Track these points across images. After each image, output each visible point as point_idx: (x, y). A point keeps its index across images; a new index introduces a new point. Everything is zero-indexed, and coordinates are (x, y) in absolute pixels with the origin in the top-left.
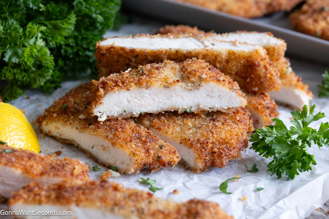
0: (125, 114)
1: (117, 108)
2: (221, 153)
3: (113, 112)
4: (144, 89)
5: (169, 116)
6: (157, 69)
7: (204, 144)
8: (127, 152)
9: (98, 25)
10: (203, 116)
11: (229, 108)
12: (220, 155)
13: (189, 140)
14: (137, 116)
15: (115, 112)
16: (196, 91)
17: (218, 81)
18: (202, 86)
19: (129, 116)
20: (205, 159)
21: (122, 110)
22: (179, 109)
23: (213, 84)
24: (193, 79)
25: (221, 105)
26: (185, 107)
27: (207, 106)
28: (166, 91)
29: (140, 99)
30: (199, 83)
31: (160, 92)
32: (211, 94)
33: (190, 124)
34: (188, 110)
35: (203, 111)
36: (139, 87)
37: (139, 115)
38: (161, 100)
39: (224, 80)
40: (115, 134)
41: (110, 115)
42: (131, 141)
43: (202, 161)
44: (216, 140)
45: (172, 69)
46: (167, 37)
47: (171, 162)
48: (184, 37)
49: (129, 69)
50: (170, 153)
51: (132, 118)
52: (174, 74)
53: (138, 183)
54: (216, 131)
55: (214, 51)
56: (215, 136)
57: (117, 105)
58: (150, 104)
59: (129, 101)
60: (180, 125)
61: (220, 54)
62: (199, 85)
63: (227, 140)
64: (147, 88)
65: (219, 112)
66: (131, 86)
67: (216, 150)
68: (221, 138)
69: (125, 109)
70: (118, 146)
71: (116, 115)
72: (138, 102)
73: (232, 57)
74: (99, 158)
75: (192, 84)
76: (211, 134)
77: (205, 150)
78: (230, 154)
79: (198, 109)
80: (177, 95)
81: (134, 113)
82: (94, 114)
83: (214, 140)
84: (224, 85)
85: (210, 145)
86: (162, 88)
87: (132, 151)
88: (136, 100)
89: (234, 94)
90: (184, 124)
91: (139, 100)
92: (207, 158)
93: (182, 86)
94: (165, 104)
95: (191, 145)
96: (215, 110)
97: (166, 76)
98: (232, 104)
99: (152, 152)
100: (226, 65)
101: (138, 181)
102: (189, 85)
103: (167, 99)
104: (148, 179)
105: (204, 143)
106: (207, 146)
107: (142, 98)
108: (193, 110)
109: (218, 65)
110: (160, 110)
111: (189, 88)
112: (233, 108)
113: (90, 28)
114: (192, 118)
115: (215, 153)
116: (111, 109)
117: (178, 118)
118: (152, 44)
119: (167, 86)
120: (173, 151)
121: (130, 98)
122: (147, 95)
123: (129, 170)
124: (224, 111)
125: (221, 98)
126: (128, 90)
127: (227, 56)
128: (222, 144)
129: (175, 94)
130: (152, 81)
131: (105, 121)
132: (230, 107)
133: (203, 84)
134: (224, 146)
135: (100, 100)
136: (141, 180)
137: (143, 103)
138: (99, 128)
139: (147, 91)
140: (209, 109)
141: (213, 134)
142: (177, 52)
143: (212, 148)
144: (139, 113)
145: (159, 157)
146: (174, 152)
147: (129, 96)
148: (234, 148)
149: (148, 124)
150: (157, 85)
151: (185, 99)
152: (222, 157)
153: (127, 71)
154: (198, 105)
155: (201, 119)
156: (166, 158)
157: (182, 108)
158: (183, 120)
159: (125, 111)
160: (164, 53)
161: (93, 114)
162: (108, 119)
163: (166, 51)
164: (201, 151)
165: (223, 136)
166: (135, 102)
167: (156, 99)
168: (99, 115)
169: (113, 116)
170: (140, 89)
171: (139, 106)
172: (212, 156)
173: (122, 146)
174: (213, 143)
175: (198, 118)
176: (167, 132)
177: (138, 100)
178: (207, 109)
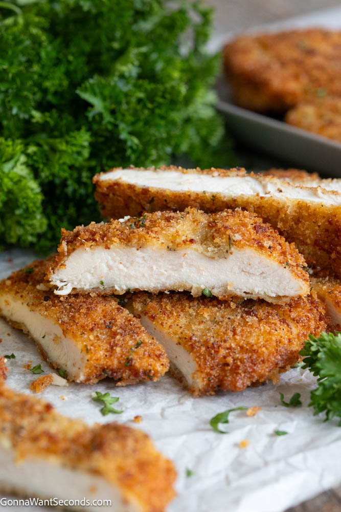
0: (101, 287)
1: (89, 277)
2: (238, 367)
3: (83, 283)
4: (134, 249)
5: (179, 300)
6: (168, 220)
7: (212, 349)
8: (80, 345)
9: (129, 152)
10: (233, 305)
11: (279, 297)
12: (235, 370)
13: (191, 338)
14: (122, 293)
15: (87, 282)
16: (221, 260)
17: (261, 247)
18: (231, 253)
19: (109, 292)
20: (208, 374)
21: (99, 281)
22: (191, 288)
23: (250, 253)
24: (217, 240)
25: (266, 290)
26: (203, 287)
27: (240, 289)
28: (172, 256)
29: (128, 264)
30: (227, 248)
31: (162, 256)
32: (248, 268)
33: (206, 315)
34: (207, 292)
35: (234, 298)
36: (127, 245)
37: (124, 292)
38: (163, 271)
39: (270, 248)
40: (73, 317)
41: (78, 287)
42: (92, 330)
43: (204, 375)
44: (238, 345)
45: (194, 222)
46: (208, 174)
47: (150, 371)
48: (237, 175)
49: (127, 218)
50: (149, 356)
51: (114, 296)
52: (194, 230)
53: (89, 399)
54: (242, 330)
55: (273, 201)
56: (238, 337)
57: (90, 272)
58: (144, 275)
59: (110, 268)
60: (190, 315)
61: (284, 207)
62: (227, 251)
63: (255, 347)
64: (140, 247)
65: (261, 302)
66: (112, 242)
67: (230, 360)
68: (248, 343)
69: (103, 279)
70: (70, 336)
71: (87, 287)
72: (125, 270)
73: (304, 213)
74: (49, 355)
75: (216, 249)
76: (231, 334)
77: (213, 359)
78: (254, 371)
79: (226, 291)
80: (190, 265)
81: (117, 288)
82: (52, 283)
83: (233, 345)
84: (270, 256)
85: (223, 352)
86: (164, 251)
87: (86, 346)
88: (121, 266)
89: (287, 273)
90: (197, 314)
91: (127, 268)
92: (213, 373)
93: (197, 250)
94: (169, 277)
95: (192, 348)
96: (254, 297)
97: (177, 232)
98: (284, 289)
99: (118, 350)
100: (294, 226)
101: (91, 396)
102: (209, 249)
103: (173, 269)
104: (105, 394)
105: (213, 347)
106: (217, 352)
107: (132, 264)
108: (215, 292)
109: (280, 225)
110: (160, 287)
111: (209, 254)
112: (284, 296)
113: (116, 156)
114: (214, 306)
115: (228, 365)
116: (80, 276)
117: (191, 304)
118: (180, 184)
119: (173, 247)
120: (158, 353)
121: (111, 263)
122: (140, 260)
123: (77, 376)
124: (270, 301)
125: (264, 278)
126: (107, 248)
127: (295, 212)
128: (247, 351)
129: (187, 263)
130: (147, 236)
131: (69, 295)
132: (281, 295)
133: (232, 249)
134: (246, 356)
135: (60, 260)
136: (94, 395)
137: (133, 273)
138: (54, 305)
139: (139, 253)
140: (244, 295)
141: (235, 334)
142: (214, 197)
143: (225, 357)
144: (125, 288)
145: (129, 361)
146: (159, 356)
147: (110, 258)
148: (263, 361)
149: (140, 309)
150: (156, 244)
151: (204, 273)
152: (237, 374)
153: (121, 220)
154: (225, 286)
155: (228, 310)
156: (140, 363)
157: (197, 288)
158: (198, 309)
159: (102, 283)
160: (192, 198)
161: (50, 282)
162: (74, 293)
163: (197, 194)
164: (205, 359)
165: (252, 340)
166: (119, 269)
167: (155, 267)
168: (60, 285)
169: (83, 289)
170: (128, 249)
171: (125, 276)
172: (223, 370)
173: (74, 335)
174: (230, 348)
175: (225, 307)
176: (162, 324)
177: (125, 266)
178: (239, 293)
